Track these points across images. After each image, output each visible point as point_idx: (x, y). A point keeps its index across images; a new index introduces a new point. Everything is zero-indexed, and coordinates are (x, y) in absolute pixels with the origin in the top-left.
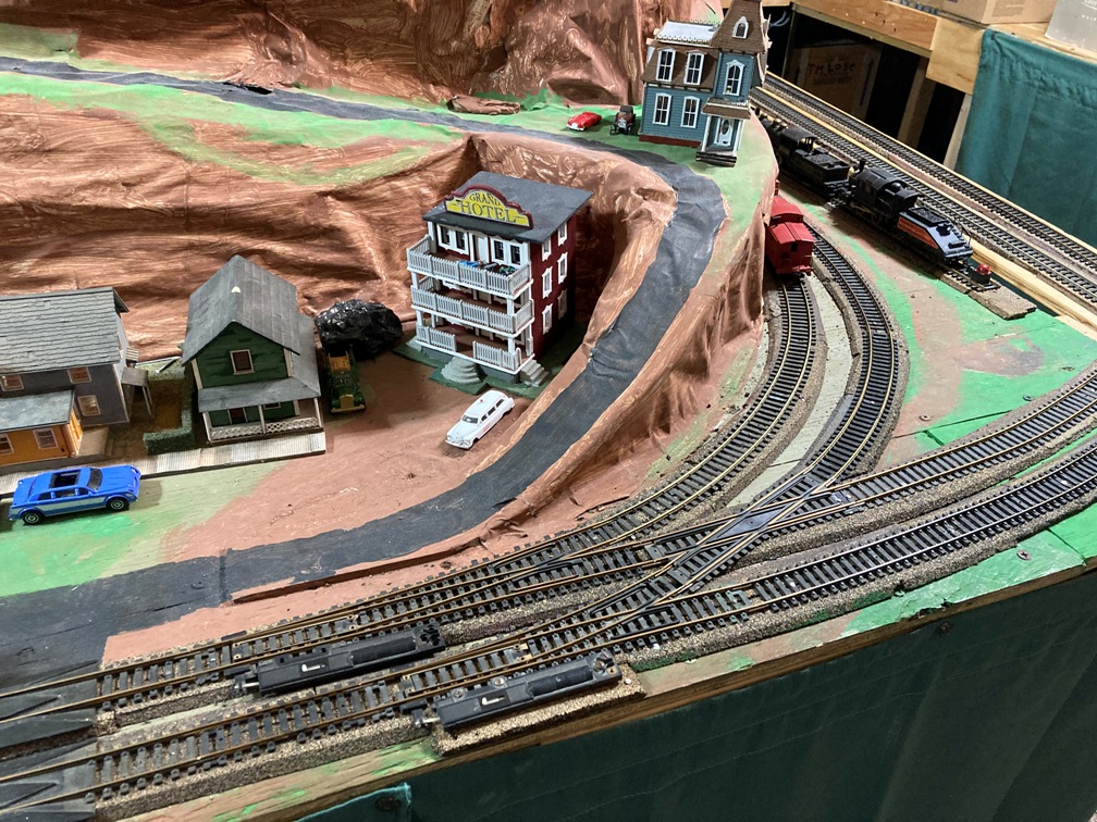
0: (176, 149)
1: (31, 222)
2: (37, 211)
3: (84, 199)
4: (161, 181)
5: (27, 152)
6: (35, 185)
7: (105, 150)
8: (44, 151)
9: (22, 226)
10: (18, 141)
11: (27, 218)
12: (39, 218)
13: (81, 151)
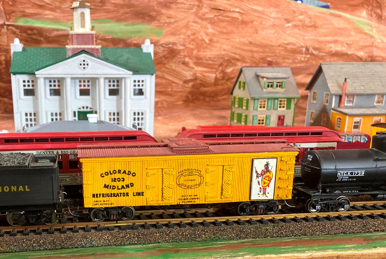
0: (367, 32)
1: (305, 58)
2: (310, 52)
3: (331, 47)
4: (361, 44)
5: (307, 26)
6: (312, 40)
7: (339, 29)
8: (315, 27)
9: (301, 59)
10: (305, 22)
11: (304, 55)
12: (308, 56)
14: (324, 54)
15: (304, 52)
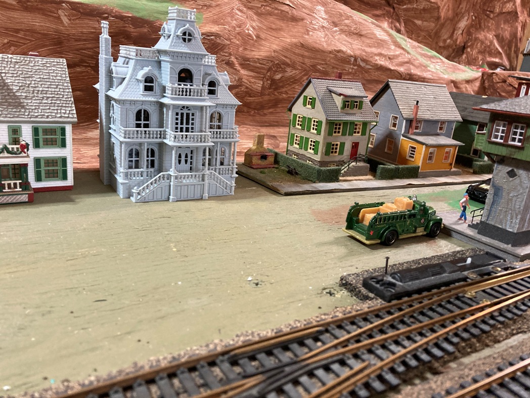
0: (403, 47)
1: (353, 69)
2: (358, 63)
3: (376, 60)
4: (400, 59)
5: (353, 33)
6: (359, 49)
7: (381, 40)
8: (359, 35)
9: (348, 70)
10: (351, 27)
11: (352, 66)
12: (356, 67)
13: (372, 39)
14: (371, 67)
15: (352, 63)
